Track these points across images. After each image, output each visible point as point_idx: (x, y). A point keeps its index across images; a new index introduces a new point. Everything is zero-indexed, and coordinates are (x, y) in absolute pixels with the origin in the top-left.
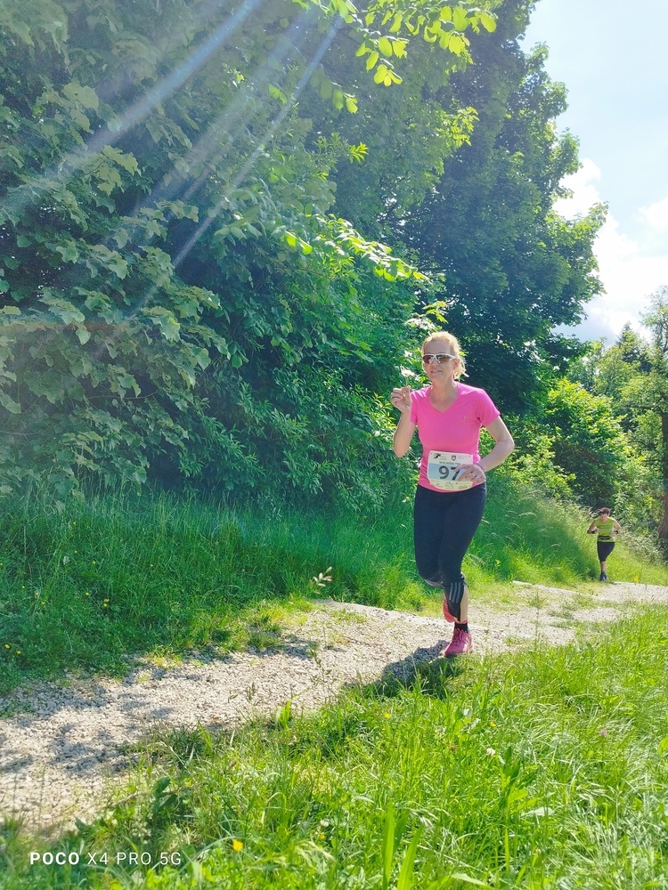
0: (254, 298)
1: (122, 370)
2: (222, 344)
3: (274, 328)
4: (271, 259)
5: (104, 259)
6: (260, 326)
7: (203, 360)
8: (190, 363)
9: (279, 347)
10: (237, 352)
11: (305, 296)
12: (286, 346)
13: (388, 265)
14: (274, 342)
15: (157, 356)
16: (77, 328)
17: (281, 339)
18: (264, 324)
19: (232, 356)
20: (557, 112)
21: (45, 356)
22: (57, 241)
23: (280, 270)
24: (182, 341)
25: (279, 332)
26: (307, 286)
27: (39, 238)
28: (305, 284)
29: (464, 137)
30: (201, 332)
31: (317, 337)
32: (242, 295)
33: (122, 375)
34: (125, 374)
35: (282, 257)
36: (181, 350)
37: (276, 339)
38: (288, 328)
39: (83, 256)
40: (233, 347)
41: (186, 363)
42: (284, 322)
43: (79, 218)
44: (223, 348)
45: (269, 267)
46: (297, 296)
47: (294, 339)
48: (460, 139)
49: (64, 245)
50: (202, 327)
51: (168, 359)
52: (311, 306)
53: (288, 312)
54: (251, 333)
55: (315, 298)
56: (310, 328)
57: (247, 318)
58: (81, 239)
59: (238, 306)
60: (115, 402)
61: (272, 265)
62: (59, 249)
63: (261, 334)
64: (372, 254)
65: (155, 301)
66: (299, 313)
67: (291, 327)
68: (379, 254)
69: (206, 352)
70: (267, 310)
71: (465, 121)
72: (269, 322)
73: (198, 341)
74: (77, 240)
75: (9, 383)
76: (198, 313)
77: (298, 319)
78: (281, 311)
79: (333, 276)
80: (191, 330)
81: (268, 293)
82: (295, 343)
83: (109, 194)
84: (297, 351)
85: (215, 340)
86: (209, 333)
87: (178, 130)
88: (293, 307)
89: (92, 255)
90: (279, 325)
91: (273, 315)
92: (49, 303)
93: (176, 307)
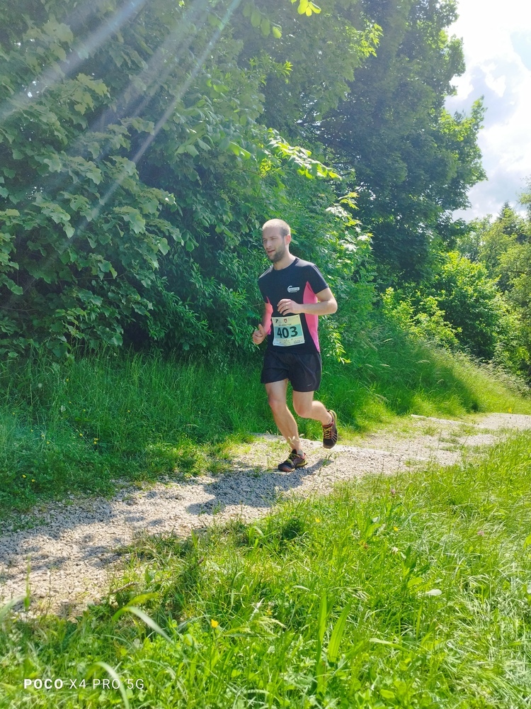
0: (200, 194)
1: (100, 257)
2: (176, 234)
3: (217, 218)
4: (213, 161)
5: (82, 168)
6: (206, 217)
7: (162, 246)
8: (152, 250)
9: (222, 233)
10: (190, 238)
11: (242, 191)
12: (228, 232)
13: (310, 167)
14: (218, 230)
15: (126, 245)
16: (64, 225)
17: (223, 227)
18: (209, 216)
19: (185, 243)
20: (449, 22)
21: (40, 248)
22: (43, 154)
23: (220, 170)
24: (146, 233)
25: (222, 220)
26: (243, 182)
27: (29, 153)
28: (242, 181)
29: (370, 49)
30: (159, 225)
31: (252, 223)
32: (191, 192)
33: (100, 261)
34: (103, 261)
35: (222, 159)
36: (145, 240)
37: (219, 226)
38: (229, 217)
39: (65, 165)
40: (186, 235)
41: (150, 250)
42: (226, 213)
43: (61, 134)
44: (177, 237)
45: (212, 168)
46: (234, 190)
47: (234, 226)
48: (368, 51)
49: (50, 157)
50: (161, 221)
51: (135, 248)
52: (246, 200)
53: (229, 204)
54: (200, 223)
55: (249, 192)
56: (246, 217)
57: (196, 211)
58: (62, 152)
59: (189, 201)
60: (94, 283)
61: (214, 166)
62: (46, 161)
63: (207, 225)
64: (297, 158)
65: (124, 201)
66: (237, 205)
67: (231, 217)
68: (302, 157)
69: (165, 240)
70: (211, 204)
71: (371, 35)
72: (213, 213)
73: (158, 232)
74: (59, 153)
75: (12, 270)
76: (158, 210)
77: (236, 209)
78: (223, 204)
79: (264, 174)
80: (152, 223)
81: (211, 189)
82: (235, 230)
83: (83, 113)
84: (235, 236)
85: (171, 230)
86: (166, 226)
87: (135, 55)
88: (232, 200)
89: (73, 165)
90: (221, 215)
91: (216, 208)
92: (41, 206)
93: (140, 206)
